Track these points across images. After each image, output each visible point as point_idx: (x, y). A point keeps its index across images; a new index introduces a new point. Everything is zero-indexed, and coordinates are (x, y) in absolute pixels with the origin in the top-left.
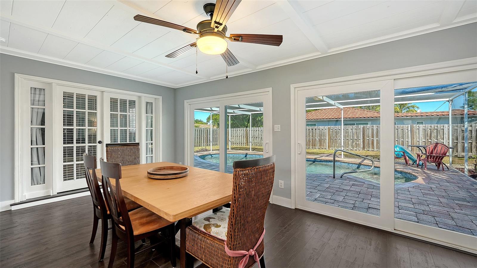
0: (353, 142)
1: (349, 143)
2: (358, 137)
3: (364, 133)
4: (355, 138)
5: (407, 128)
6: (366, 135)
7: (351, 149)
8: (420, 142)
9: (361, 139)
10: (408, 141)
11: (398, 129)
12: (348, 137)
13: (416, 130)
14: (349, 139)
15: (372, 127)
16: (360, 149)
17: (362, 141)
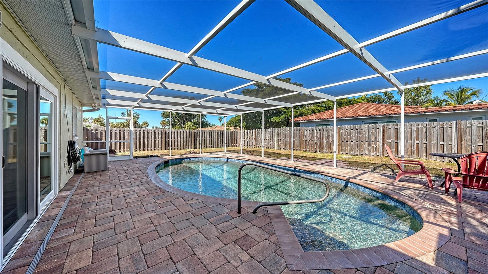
0: (369, 145)
1: (365, 146)
2: (375, 139)
3: (384, 134)
4: (373, 140)
5: (450, 127)
6: (386, 136)
7: (367, 153)
8: (472, 146)
9: (380, 142)
10: (452, 145)
11: (435, 128)
12: (363, 138)
13: (465, 129)
14: (364, 142)
15: (396, 126)
16: (378, 154)
17: (381, 144)
